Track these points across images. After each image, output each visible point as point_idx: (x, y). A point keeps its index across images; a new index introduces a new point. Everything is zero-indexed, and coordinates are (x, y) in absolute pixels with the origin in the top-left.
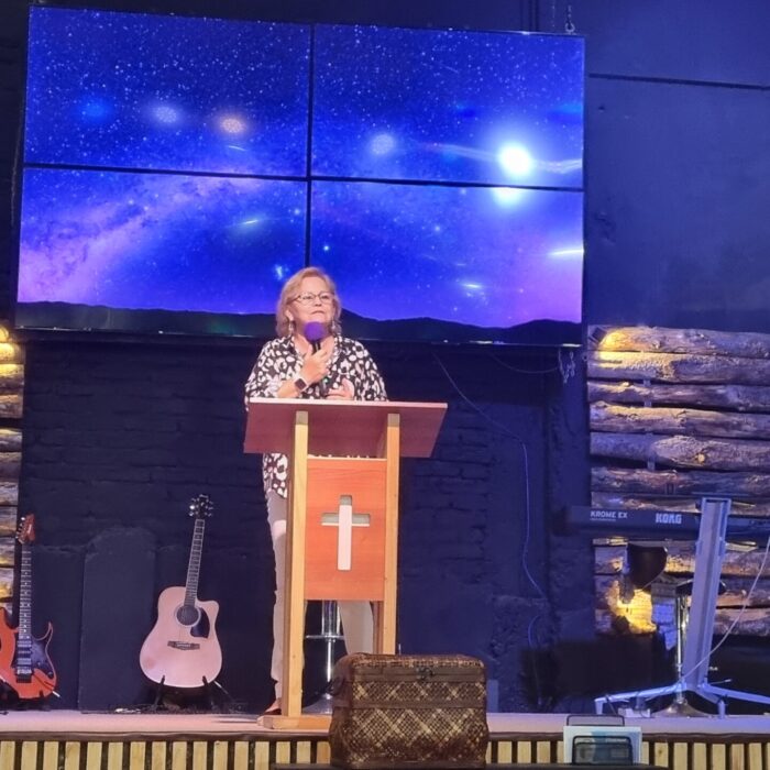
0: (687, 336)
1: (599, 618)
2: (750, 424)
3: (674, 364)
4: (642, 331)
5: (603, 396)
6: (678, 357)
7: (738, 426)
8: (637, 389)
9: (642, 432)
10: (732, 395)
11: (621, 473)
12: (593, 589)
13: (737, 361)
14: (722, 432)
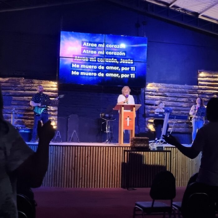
0: (161, 85)
1: (146, 129)
2: (170, 99)
3: (159, 89)
4: (153, 84)
5: (147, 94)
6: (159, 88)
7: (168, 99)
8: (153, 93)
9: (153, 100)
10: (167, 94)
11: (150, 106)
12: (145, 125)
13: (168, 89)
14: (165, 100)
